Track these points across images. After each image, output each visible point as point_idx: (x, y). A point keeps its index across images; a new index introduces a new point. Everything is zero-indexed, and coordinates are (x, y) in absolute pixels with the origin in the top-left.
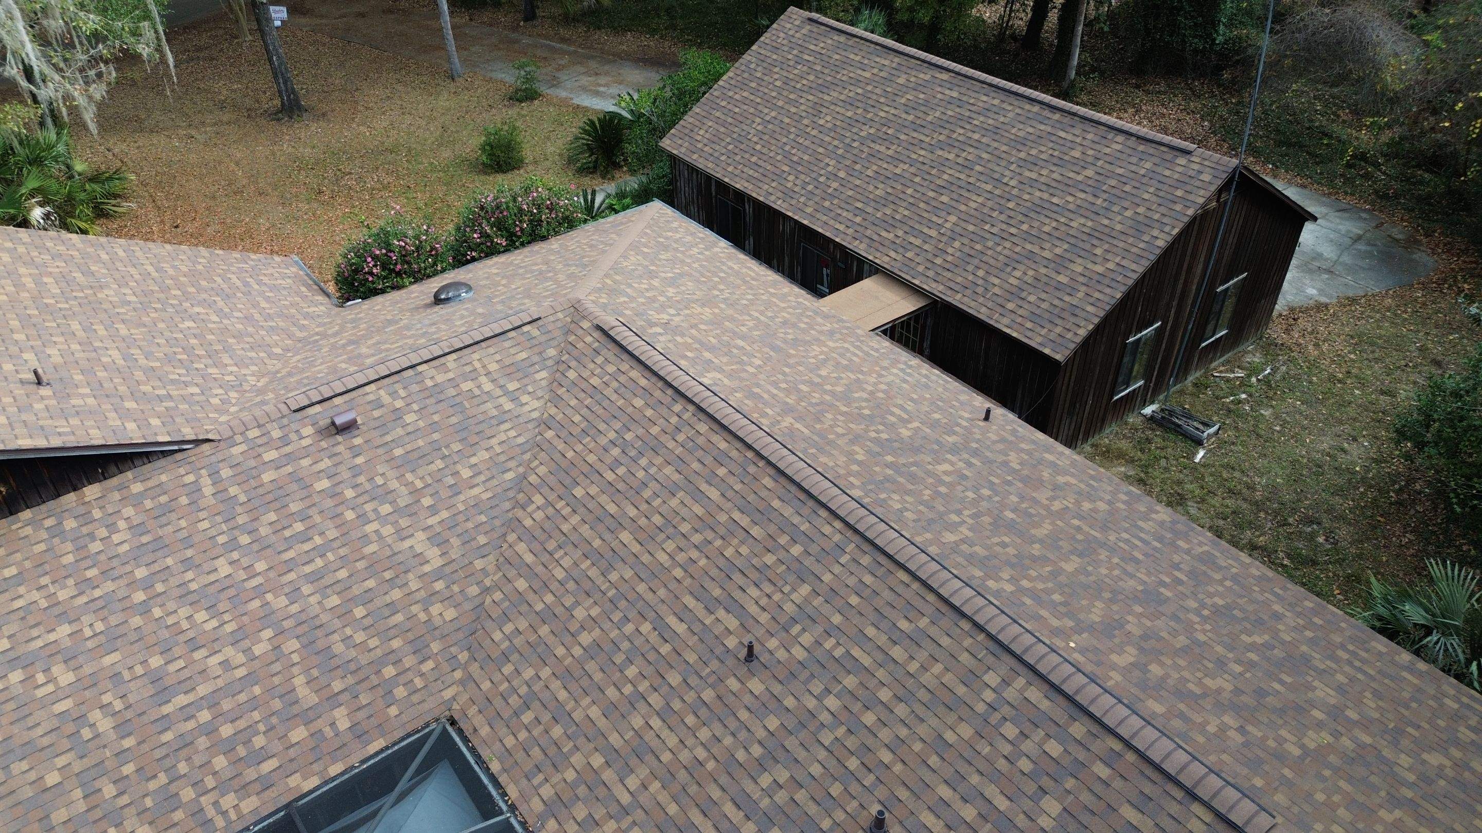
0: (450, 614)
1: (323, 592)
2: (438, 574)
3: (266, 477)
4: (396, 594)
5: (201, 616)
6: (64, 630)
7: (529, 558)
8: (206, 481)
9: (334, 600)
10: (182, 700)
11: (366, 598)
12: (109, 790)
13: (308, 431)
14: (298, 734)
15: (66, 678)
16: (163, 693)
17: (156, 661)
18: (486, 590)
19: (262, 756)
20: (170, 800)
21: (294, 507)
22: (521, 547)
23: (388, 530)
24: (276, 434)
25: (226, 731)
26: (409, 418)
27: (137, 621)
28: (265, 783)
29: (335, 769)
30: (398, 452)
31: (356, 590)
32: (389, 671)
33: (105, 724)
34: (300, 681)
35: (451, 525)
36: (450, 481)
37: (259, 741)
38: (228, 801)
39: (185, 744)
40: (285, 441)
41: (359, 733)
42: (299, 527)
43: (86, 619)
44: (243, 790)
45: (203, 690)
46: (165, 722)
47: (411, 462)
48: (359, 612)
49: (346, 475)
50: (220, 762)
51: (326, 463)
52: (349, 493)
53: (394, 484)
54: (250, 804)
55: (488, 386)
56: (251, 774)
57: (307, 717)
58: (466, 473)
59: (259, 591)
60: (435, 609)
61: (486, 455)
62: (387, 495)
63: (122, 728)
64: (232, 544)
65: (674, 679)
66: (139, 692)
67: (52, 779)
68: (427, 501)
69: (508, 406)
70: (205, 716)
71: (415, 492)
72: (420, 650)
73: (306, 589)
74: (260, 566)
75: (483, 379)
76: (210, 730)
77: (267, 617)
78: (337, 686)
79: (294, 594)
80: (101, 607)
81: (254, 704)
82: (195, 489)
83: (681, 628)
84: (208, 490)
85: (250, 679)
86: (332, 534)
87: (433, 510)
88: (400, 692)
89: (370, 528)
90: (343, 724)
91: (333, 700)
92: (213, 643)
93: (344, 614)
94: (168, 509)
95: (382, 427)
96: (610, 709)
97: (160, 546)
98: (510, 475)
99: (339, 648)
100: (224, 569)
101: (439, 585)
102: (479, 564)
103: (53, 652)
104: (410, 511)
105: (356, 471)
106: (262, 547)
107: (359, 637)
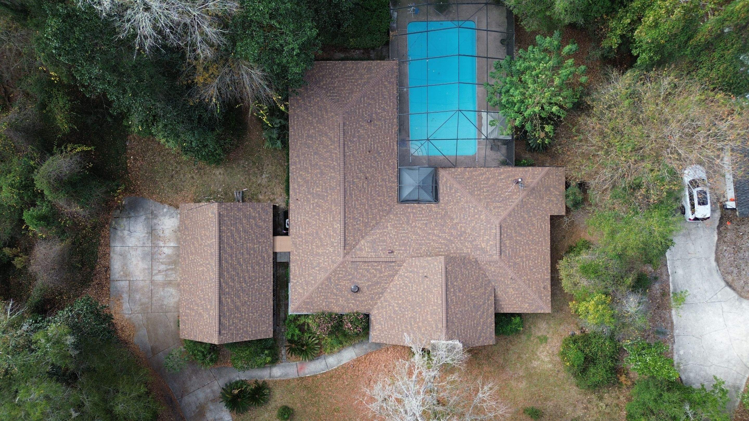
0: (391, 216)
1: (404, 227)
2: (390, 222)
3: (403, 248)
4: (396, 222)
5: (419, 232)
6: (434, 238)
9: (403, 225)
10: (425, 222)
11: (400, 224)
12: (435, 216)
13: (395, 253)
14: (414, 211)
15: (435, 232)
16: (426, 224)
17: (426, 228)
18: (385, 216)
19: (419, 211)
20: (430, 211)
21: (402, 242)
23: (392, 232)
25: (421, 216)
26: (381, 249)
27: (426, 235)
29: (412, 205)
30: (385, 244)
31: (400, 225)
32: (401, 213)
33: (433, 223)
34: (412, 217)
35: (384, 228)
36: (381, 235)
37: (419, 212)
39: (426, 217)
40: (399, 253)
41: (408, 207)
42: (403, 238)
43: (431, 238)
45: (422, 222)
46: (427, 220)
47: (384, 241)
48: (401, 222)
49: (393, 243)
50: (423, 212)
51: (395, 247)
52: (394, 240)
53: (388, 239)
57: (413, 212)
58: (378, 235)
59: (411, 232)
60: (392, 217)
61: (374, 237)
62: (390, 237)
63: (431, 222)
64: (412, 240)
66: (428, 225)
67: (440, 220)
68: (385, 234)
70: (423, 219)
71: (386, 236)
72: (397, 214)
73: (406, 229)
74: (410, 235)
76: (423, 217)
77: (412, 227)
78: (408, 214)
79: (407, 229)
80: (429, 239)
81: (417, 217)
85: (417, 220)
86: (399, 235)
87: (385, 232)
88: (402, 209)
89: (394, 233)
90: (409, 209)
91: (409, 213)
92: (419, 227)
93: (403, 223)
98: (372, 232)
99: (406, 219)
100: (414, 237)
101: (390, 220)
102: (384, 221)
103: (436, 236)
104: (388, 233)
105: (392, 243)
106: (408, 238)
107: (403, 219)
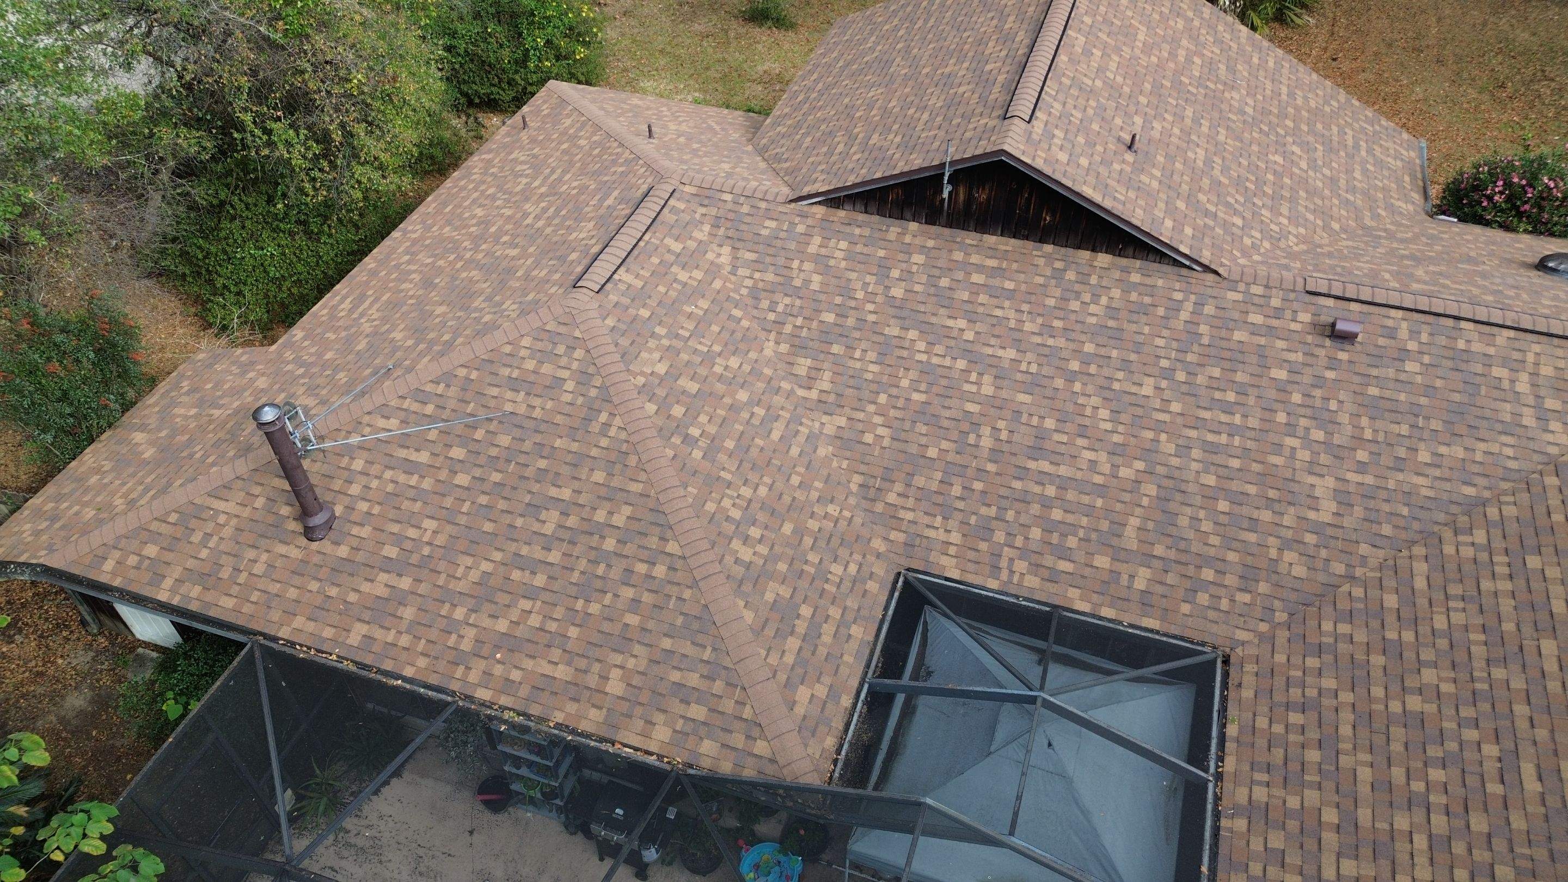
0: (1299, 571)
1: (1207, 466)
2: (1318, 528)
3: (1238, 335)
4: (1266, 516)
5: (1104, 413)
6: (1011, 353)
7: (1420, 583)
8: (1189, 306)
9: (1211, 480)
10: (1045, 466)
11: (1238, 499)
12: (957, 490)
13: (1305, 317)
14: (1102, 561)
15: (988, 390)
16: (1036, 452)
17: (1050, 423)
18: (1352, 578)
19: (1064, 554)
20: (986, 531)
21: (1240, 377)
22: (1421, 568)
23: (1303, 455)
24: (1275, 302)
25: (1057, 514)
26: (1410, 366)
27: (1059, 383)
28: (1053, 577)
29: (1107, 612)
30: (1373, 391)
31: (1235, 486)
32: (1208, 574)
33: (987, 442)
34: (1134, 522)
35: (1368, 495)
36: (1402, 452)
37: (1072, 542)
38: (1021, 566)
39: (1024, 499)
40: (1278, 313)
41: (1146, 601)
42: (1231, 397)
43: (1030, 356)
44: (1036, 567)
45: (1063, 470)
46: (1023, 473)
47: (1375, 409)
48: (1223, 506)
49: (1307, 379)
50: (1036, 533)
51: (1299, 357)
52: (1297, 398)
53: (1344, 418)
54: (1032, 581)
55: (1523, 386)
56: (1048, 561)
57: (1119, 554)
58: (1424, 456)
60: (1289, 556)
61: (1460, 453)
62: (1329, 422)
63: (995, 454)
64: (1168, 374)
65: (1479, 823)
66: (1024, 437)
67: (932, 453)
68: (1362, 455)
69: (1529, 420)
70: (1051, 491)
71: (1358, 439)
72: (1248, 579)
73: (1196, 453)
74: (1176, 407)
75: (1524, 377)
76: (1047, 504)
77: (1149, 452)
78: (1159, 550)
79: (1184, 450)
80: (1047, 354)
81: (1089, 511)
82: (1176, 308)
83: (1532, 785)
84: (1184, 315)
85: (1101, 490)
86: (1253, 422)
87: (1362, 468)
88: (1203, 598)
89: (1290, 441)
90: (1140, 584)
91: (1147, 558)
92: (1097, 441)
93: (1210, 496)
94: (1144, 310)
95: (1377, 358)
96: (1382, 786)
97: (1117, 336)
98: (1469, 491)
99: (1183, 521)
100: (1147, 390)
101: (1310, 538)
102: (1364, 549)
103: (993, 365)
104: (1338, 453)
105: (1319, 382)
106: (1189, 392)
107: (1206, 526)
